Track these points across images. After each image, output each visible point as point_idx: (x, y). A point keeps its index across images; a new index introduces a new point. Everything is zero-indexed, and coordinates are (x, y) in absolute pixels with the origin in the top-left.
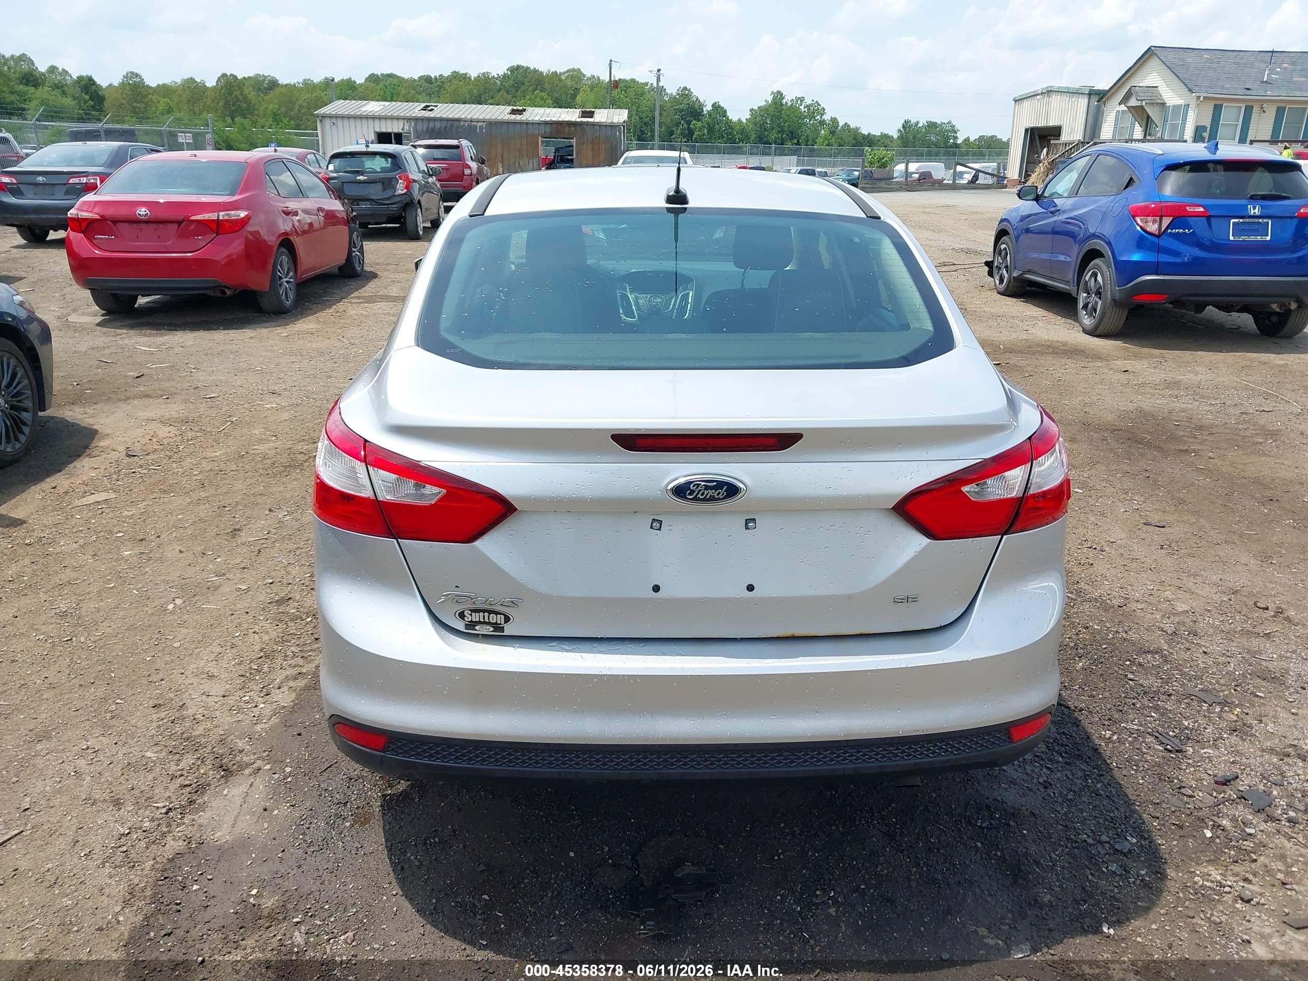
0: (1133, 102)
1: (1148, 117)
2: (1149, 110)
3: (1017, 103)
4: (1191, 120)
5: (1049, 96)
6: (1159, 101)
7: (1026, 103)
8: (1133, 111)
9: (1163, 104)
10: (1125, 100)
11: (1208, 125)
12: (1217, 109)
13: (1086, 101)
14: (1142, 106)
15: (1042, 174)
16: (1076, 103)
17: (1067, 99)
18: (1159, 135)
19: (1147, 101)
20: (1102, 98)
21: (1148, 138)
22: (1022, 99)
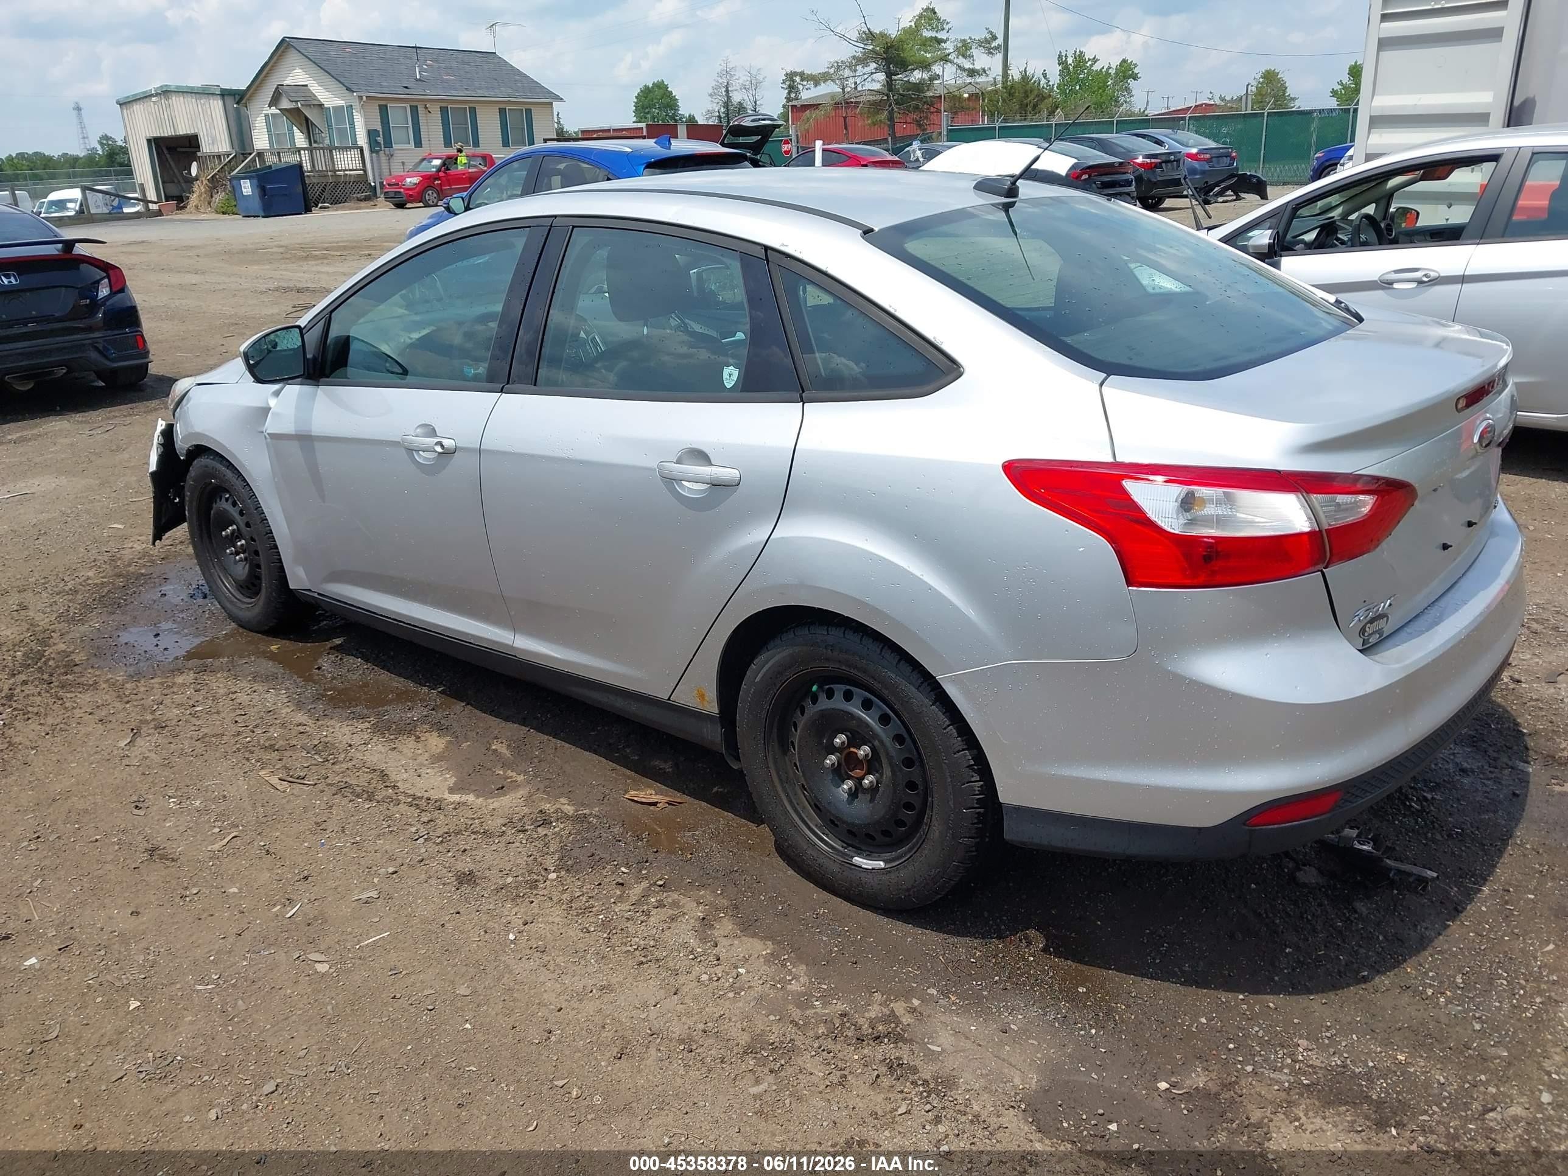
0: (285, 104)
1: (307, 119)
2: (307, 113)
3: (124, 107)
4: (360, 123)
5: (167, 99)
6: (316, 102)
7: (137, 108)
8: (287, 114)
9: (321, 106)
10: (274, 101)
11: (380, 129)
12: (383, 109)
13: (220, 103)
14: (298, 108)
15: (204, 196)
16: (208, 106)
17: (194, 100)
18: (327, 142)
19: (303, 103)
20: (241, 99)
21: (315, 145)
22: (129, 102)
